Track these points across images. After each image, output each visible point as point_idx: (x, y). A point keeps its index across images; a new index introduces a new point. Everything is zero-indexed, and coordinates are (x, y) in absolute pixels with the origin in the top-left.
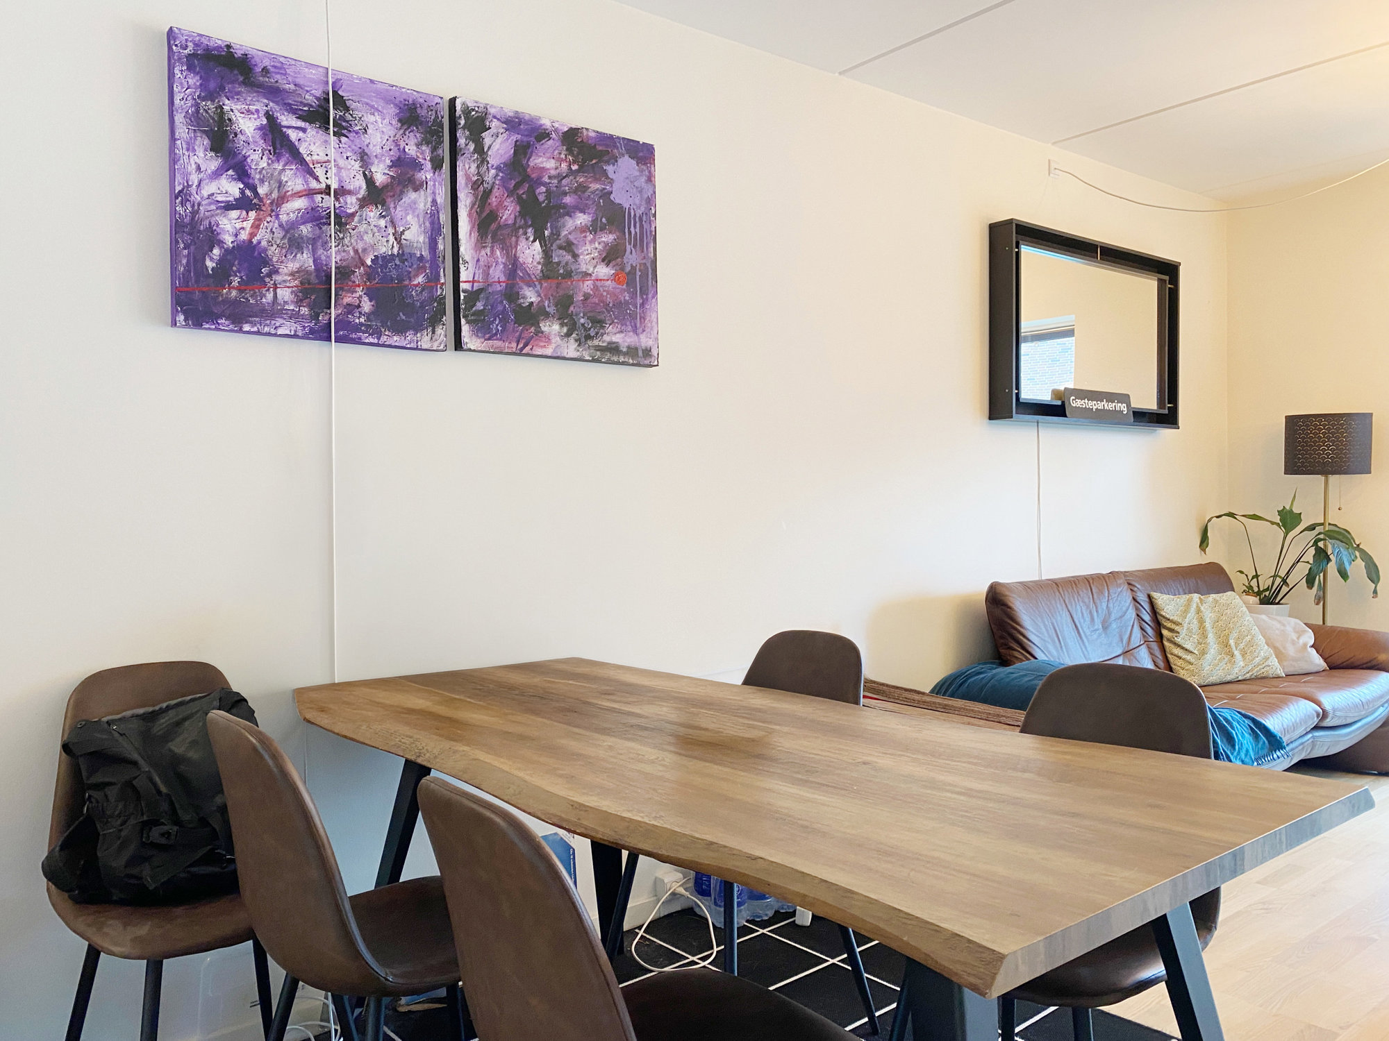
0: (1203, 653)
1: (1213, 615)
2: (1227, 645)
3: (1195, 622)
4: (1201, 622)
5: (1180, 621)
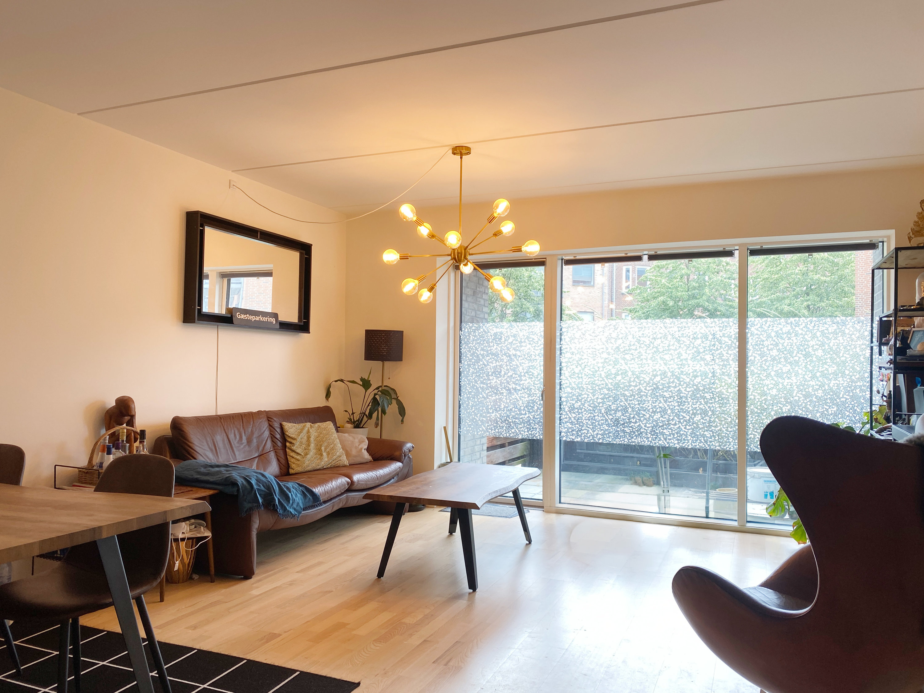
0: (306, 454)
1: (316, 434)
2: (320, 450)
3: (305, 438)
4: (309, 437)
5: (296, 437)
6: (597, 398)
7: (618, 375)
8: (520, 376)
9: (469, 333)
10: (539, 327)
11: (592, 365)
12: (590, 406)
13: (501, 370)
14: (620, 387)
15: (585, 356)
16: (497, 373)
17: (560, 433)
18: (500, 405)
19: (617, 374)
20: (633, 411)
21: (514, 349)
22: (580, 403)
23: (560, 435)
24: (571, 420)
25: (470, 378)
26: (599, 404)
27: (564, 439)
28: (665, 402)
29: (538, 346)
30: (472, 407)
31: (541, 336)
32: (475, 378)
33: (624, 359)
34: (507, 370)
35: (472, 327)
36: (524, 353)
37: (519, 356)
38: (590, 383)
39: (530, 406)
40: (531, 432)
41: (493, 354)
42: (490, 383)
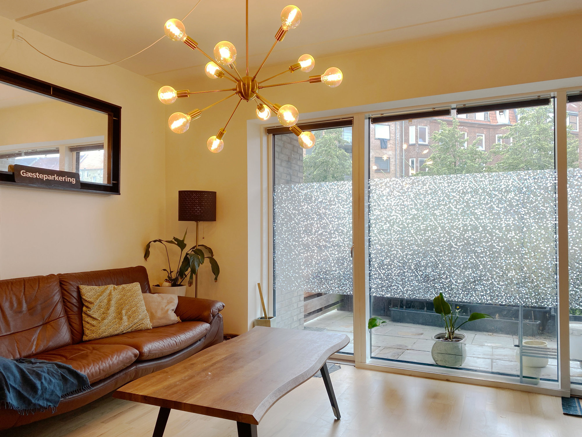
0: (104, 319)
1: (119, 296)
2: (120, 313)
3: (106, 301)
4: (109, 300)
5: (93, 301)
6: (407, 255)
7: (428, 231)
8: (330, 234)
9: (282, 194)
10: (348, 186)
11: (401, 222)
12: (400, 263)
13: (312, 228)
14: (430, 243)
15: (393, 213)
16: (308, 231)
17: (370, 289)
18: (312, 262)
19: (426, 230)
20: (444, 267)
21: (324, 208)
22: (389, 259)
23: (370, 291)
24: (381, 276)
25: (283, 237)
26: (409, 260)
27: (374, 294)
28: (477, 257)
29: (347, 205)
30: (285, 264)
31: (350, 194)
32: (287, 236)
33: (434, 215)
34: (318, 228)
35: (284, 188)
36: (334, 211)
37: (329, 215)
38: (399, 239)
39: (341, 263)
40: (342, 287)
41: (304, 213)
42: (302, 241)
